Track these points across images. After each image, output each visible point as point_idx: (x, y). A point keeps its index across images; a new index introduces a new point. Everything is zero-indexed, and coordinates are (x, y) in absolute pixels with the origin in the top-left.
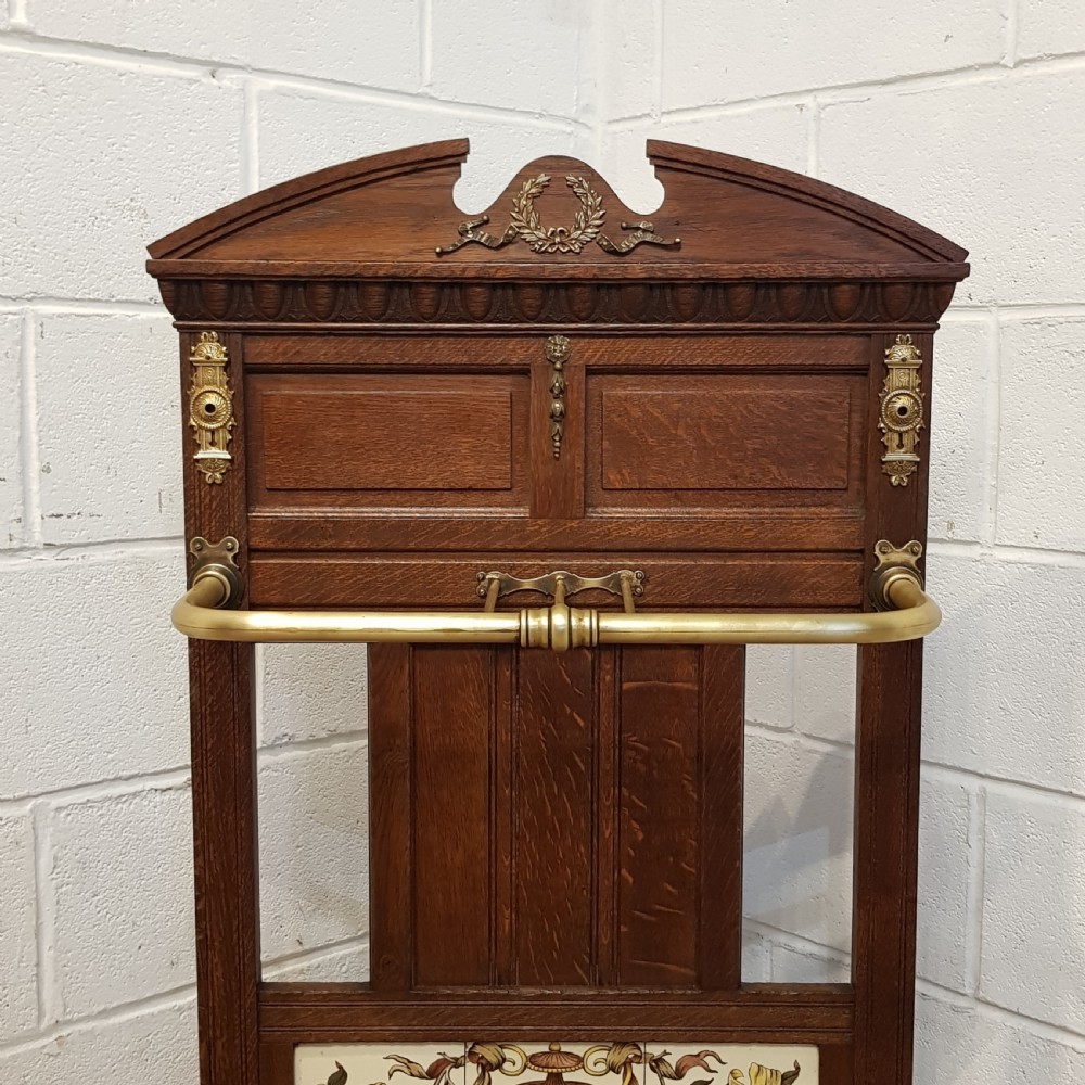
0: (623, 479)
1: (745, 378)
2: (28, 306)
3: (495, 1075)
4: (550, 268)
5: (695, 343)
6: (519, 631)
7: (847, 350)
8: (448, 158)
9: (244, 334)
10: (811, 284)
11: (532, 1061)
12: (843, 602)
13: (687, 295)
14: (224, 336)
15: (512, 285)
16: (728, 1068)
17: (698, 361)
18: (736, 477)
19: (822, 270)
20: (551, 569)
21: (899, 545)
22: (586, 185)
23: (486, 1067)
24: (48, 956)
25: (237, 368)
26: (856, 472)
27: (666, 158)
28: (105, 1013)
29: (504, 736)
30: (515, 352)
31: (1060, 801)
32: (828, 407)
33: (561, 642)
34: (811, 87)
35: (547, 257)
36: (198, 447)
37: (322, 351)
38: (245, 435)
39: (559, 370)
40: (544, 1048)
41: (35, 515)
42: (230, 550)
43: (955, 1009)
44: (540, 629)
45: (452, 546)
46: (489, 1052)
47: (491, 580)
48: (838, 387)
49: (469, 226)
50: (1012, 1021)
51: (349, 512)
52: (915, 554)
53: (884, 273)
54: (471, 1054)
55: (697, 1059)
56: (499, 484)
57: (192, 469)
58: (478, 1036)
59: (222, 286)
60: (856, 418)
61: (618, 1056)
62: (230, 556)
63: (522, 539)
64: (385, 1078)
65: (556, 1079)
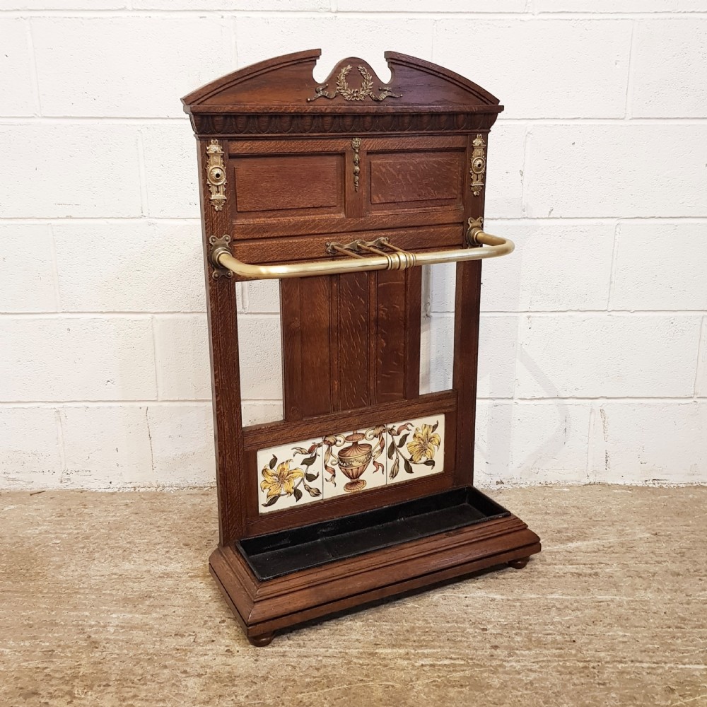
0: (379, 199)
3: (334, 447)
5: (407, 140)
6: (388, 264)
7: (458, 141)
8: (311, 57)
9: (229, 140)
10: (451, 114)
11: (347, 439)
12: (456, 243)
13: (407, 120)
14: (221, 141)
16: (414, 428)
18: (420, 196)
20: (354, 239)
21: (476, 219)
22: (366, 70)
23: (330, 445)
25: (226, 156)
26: (460, 191)
27: (394, 60)
29: (334, 311)
32: (451, 164)
35: (352, 103)
36: (211, 194)
38: (232, 188)
40: (351, 433)
42: (227, 241)
44: (396, 262)
45: (316, 232)
46: (331, 439)
47: (333, 246)
48: (454, 157)
49: (321, 89)
52: (481, 222)
54: (324, 441)
55: (405, 427)
56: (332, 203)
57: (207, 204)
58: (327, 433)
59: (221, 118)
61: (377, 431)
62: (227, 243)
63: (343, 228)
64: (292, 457)
65: (355, 444)
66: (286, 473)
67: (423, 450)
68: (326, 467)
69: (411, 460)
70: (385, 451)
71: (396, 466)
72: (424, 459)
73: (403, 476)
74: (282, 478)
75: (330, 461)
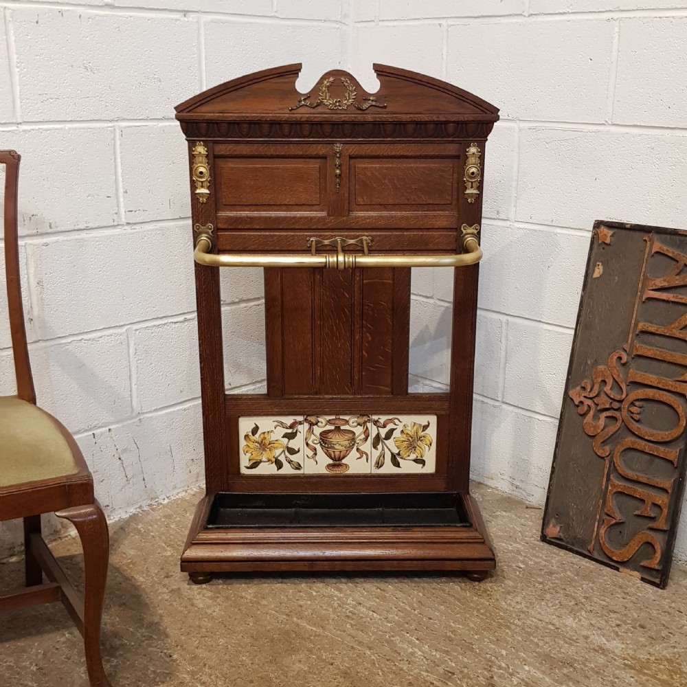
0: (364, 201)
1: (411, 160)
2: (117, 124)
3: (315, 427)
4: (335, 117)
5: (392, 146)
6: (326, 263)
7: (452, 149)
8: (293, 71)
9: (214, 143)
10: (438, 124)
11: (329, 422)
12: (449, 248)
13: (389, 128)
14: (206, 144)
15: (320, 124)
16: (403, 424)
17: (393, 153)
18: (408, 200)
19: (442, 118)
20: (335, 236)
21: (471, 226)
22: (349, 82)
23: (311, 424)
24: (134, 387)
25: (211, 156)
26: (455, 197)
27: (381, 71)
28: (156, 410)
29: (317, 301)
30: (322, 150)
31: (536, 324)
32: (443, 171)
33: (342, 267)
34: (444, 16)
35: (334, 112)
36: (197, 188)
37: (245, 149)
38: (214, 184)
39: (339, 158)
40: (334, 417)
41: (122, 211)
42: (211, 229)
43: (494, 406)
44: (334, 262)
45: (297, 227)
46: (313, 419)
47: (312, 241)
48: (449, 164)
49: (302, 99)
50: (516, 410)
51: (256, 214)
52: (477, 230)
53: (466, 119)
54: (306, 420)
55: (391, 421)
56: (315, 202)
57: (194, 197)
58: (308, 413)
59: (205, 124)
60: (455, 176)
61: (361, 420)
62: (210, 231)
63: (324, 225)
64: (273, 429)
65: (338, 429)
66: (267, 442)
67: (412, 446)
68: (307, 444)
69: (399, 454)
70: (370, 440)
71: (382, 458)
72: (413, 456)
73: (388, 469)
74: (263, 445)
75: (312, 439)
